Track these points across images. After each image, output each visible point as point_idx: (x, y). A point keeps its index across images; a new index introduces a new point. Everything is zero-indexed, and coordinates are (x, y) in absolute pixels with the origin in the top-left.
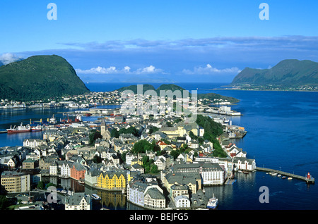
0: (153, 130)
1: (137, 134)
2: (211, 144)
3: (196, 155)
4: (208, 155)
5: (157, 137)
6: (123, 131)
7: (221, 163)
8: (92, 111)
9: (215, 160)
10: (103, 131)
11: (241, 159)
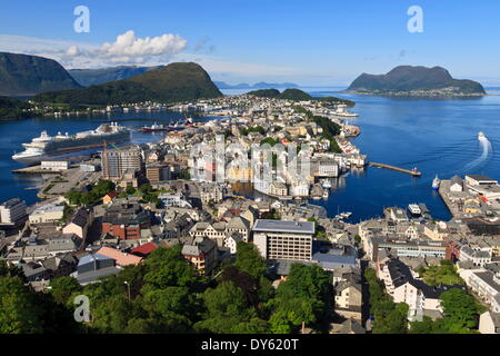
0: (278, 129)
1: (263, 133)
2: (328, 141)
3: (315, 151)
4: (325, 151)
5: (280, 135)
6: (252, 130)
7: (337, 158)
8: (225, 112)
9: (331, 156)
10: (234, 130)
11: (355, 155)
